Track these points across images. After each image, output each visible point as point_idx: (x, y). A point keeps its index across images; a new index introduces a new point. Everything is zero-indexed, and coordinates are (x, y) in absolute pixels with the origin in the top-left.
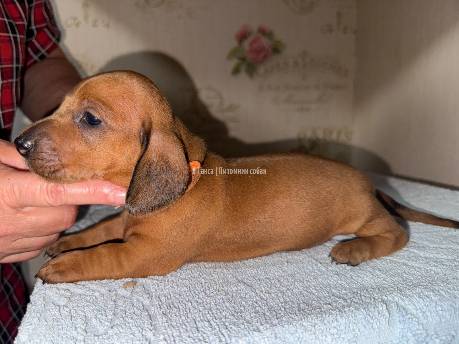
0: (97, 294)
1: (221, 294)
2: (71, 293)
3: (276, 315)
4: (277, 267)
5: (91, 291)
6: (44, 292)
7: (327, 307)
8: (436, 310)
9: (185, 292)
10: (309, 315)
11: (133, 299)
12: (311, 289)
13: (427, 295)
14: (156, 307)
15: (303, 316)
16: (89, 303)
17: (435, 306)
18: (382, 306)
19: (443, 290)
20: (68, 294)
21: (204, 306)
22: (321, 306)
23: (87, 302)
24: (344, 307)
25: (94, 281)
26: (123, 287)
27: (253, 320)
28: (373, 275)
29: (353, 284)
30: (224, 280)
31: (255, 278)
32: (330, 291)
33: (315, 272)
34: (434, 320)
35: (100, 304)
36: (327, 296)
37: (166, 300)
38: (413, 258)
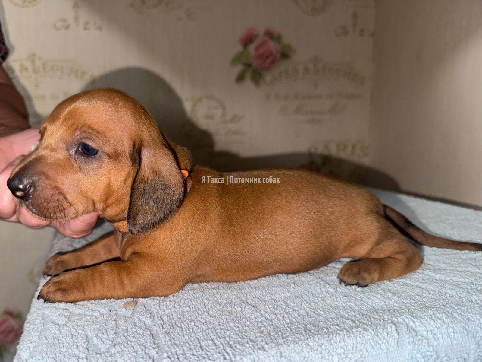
0: (97, 314)
1: (224, 314)
2: (70, 313)
3: (282, 335)
4: (283, 289)
5: (91, 310)
6: (42, 311)
7: (334, 328)
8: (448, 332)
9: (187, 312)
10: (316, 335)
11: (134, 318)
12: (319, 310)
13: (439, 317)
14: (158, 327)
15: (309, 336)
16: (89, 323)
17: (447, 328)
18: (391, 327)
19: (456, 313)
20: (67, 314)
21: (207, 326)
22: (328, 327)
23: (87, 322)
24: (352, 328)
25: (93, 301)
26: (124, 307)
27: (258, 340)
28: (384, 297)
29: (363, 306)
30: (227, 301)
31: (260, 299)
32: (338, 312)
33: (323, 294)
34: (445, 342)
35: (100, 323)
36: (335, 318)
37: (168, 320)
38: (427, 281)
